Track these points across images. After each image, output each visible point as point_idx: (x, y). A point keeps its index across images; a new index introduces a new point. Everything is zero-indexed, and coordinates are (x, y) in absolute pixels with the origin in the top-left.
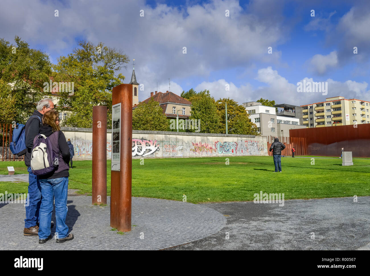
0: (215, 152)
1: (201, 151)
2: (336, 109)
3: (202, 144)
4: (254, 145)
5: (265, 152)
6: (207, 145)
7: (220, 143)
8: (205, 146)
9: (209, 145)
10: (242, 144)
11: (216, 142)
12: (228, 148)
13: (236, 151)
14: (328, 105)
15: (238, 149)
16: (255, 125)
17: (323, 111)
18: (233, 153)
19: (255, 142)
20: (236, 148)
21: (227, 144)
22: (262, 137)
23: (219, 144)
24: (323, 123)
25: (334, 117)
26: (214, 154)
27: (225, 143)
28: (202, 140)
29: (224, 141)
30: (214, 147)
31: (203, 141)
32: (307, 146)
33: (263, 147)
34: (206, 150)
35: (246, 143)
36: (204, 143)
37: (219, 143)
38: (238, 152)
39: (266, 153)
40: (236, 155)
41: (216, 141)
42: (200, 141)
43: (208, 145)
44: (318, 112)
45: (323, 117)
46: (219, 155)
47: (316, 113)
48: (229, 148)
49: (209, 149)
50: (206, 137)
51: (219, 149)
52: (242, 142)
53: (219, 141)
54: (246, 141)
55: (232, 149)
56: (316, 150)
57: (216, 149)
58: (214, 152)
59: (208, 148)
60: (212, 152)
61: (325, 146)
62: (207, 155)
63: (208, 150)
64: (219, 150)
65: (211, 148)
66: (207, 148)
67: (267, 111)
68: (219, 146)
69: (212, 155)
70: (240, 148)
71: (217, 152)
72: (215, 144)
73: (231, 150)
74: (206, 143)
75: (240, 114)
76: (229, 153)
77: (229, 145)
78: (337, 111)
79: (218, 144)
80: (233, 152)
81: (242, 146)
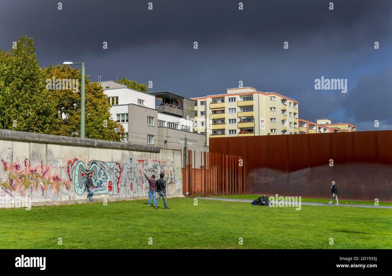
0: (67, 188)
1: (26, 187)
2: (244, 109)
3: (33, 168)
4: (156, 170)
5: (178, 188)
6: (44, 170)
7: (81, 163)
8: (39, 171)
9: (50, 168)
10: (131, 168)
11: (70, 162)
12: (101, 179)
13: (119, 186)
14: (232, 101)
15: (122, 180)
16: (122, 127)
17: (223, 111)
18: (111, 193)
19: (158, 164)
20: (119, 178)
21: (98, 168)
22: (172, 151)
23: (78, 168)
24: (223, 131)
25: (241, 122)
26: (63, 195)
27: (94, 165)
28: (33, 154)
29: (91, 159)
30: (64, 176)
31: (35, 157)
32: (247, 175)
33: (173, 176)
34: (42, 184)
35: (141, 164)
36: (39, 164)
37: (79, 165)
38: (122, 189)
39: (179, 190)
40: (118, 196)
41: (72, 159)
42: (28, 157)
43: (48, 170)
44: (215, 112)
45: (223, 121)
46: (77, 198)
47: (211, 113)
48: (102, 177)
49: (52, 181)
50: (45, 145)
51: (77, 182)
52: (131, 162)
53: (78, 157)
54: (141, 161)
55: (109, 180)
56: (266, 184)
57: (71, 180)
58: (63, 189)
59: (49, 179)
60: (58, 189)
61: (284, 176)
62: (44, 200)
63: (48, 183)
64: (78, 185)
65: (56, 179)
66: (46, 177)
67: (140, 101)
68: (77, 172)
69: (59, 200)
70: (128, 179)
71: (72, 188)
72: (68, 168)
73: (106, 184)
74: (44, 163)
75: (95, 100)
76: (102, 192)
77: (102, 171)
78: (246, 111)
79: (75, 168)
80: (110, 188)
81: (133, 174)
